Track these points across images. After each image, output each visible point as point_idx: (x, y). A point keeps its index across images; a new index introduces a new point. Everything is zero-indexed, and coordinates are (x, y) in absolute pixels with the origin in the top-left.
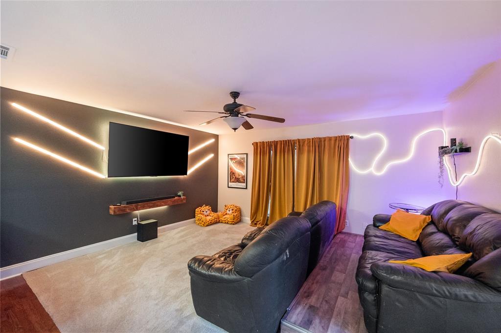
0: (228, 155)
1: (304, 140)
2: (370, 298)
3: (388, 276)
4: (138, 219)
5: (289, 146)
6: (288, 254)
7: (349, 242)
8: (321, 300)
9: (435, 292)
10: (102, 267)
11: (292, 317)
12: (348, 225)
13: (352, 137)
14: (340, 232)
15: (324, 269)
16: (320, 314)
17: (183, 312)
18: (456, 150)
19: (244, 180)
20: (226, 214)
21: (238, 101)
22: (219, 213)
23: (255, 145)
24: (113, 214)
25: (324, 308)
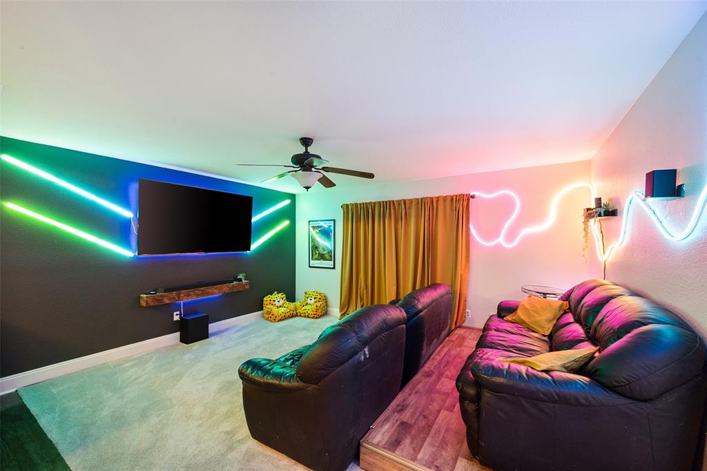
0: (309, 222)
1: (411, 201)
2: (471, 407)
3: (489, 378)
4: (181, 312)
5: (390, 208)
6: (367, 353)
7: (470, 339)
8: (418, 414)
9: (541, 395)
10: (129, 379)
11: (375, 436)
12: (470, 317)
13: (473, 197)
14: (460, 327)
15: (429, 375)
16: (414, 432)
17: (234, 434)
18: (600, 213)
19: (331, 256)
20: (307, 304)
21: (311, 150)
22: (297, 303)
23: (345, 207)
24: (144, 305)
25: (420, 425)
